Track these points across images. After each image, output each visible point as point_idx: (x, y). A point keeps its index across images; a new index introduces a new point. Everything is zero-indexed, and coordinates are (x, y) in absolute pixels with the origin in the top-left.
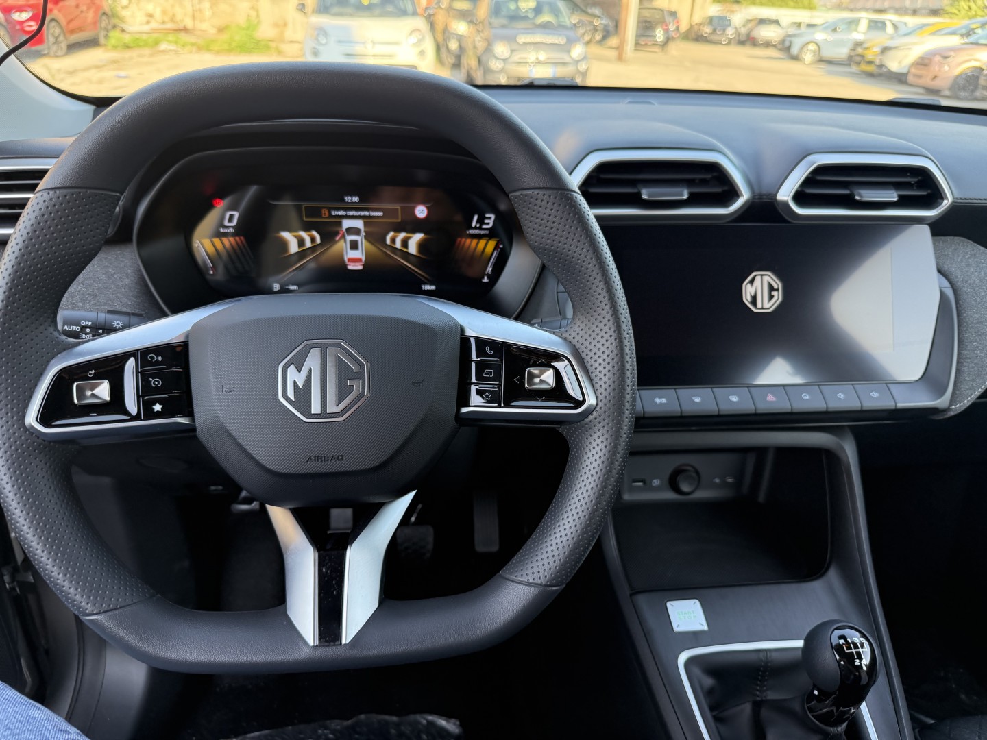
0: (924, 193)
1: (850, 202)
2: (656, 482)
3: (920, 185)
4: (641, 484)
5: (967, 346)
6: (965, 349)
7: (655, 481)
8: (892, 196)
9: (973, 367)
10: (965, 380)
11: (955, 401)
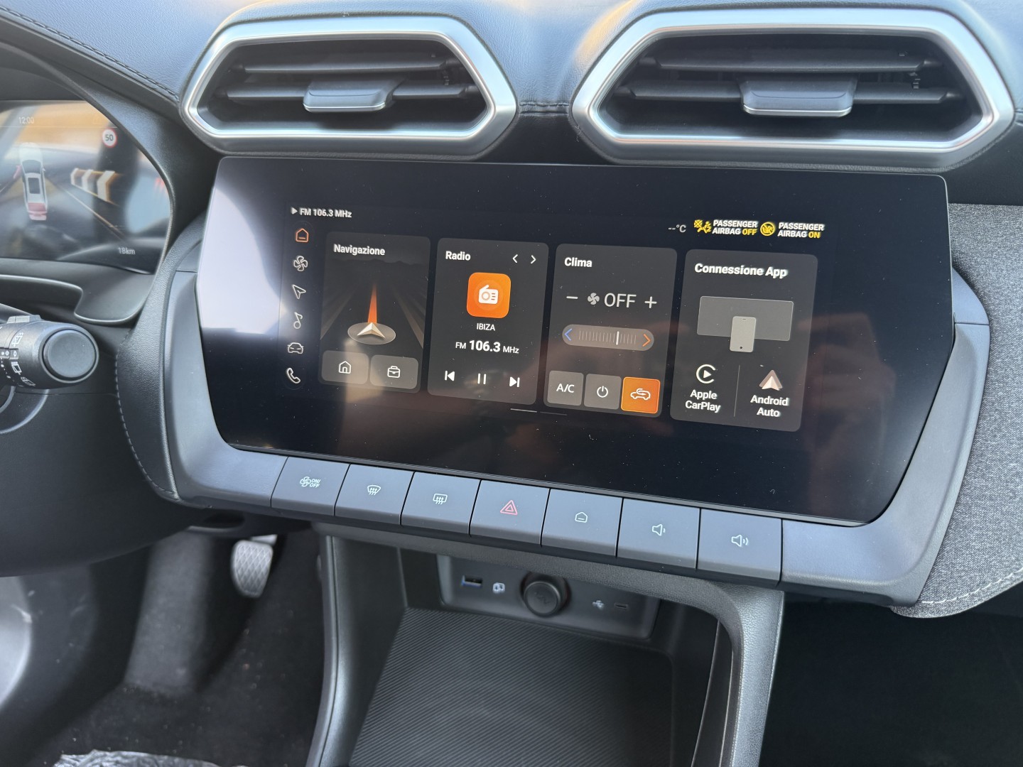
0: (935, 98)
1: (732, 117)
2: (498, 588)
3: (928, 80)
4: (478, 585)
5: (988, 467)
6: (983, 476)
7: (497, 585)
8: (841, 103)
9: (998, 521)
10: (968, 547)
11: (936, 592)
